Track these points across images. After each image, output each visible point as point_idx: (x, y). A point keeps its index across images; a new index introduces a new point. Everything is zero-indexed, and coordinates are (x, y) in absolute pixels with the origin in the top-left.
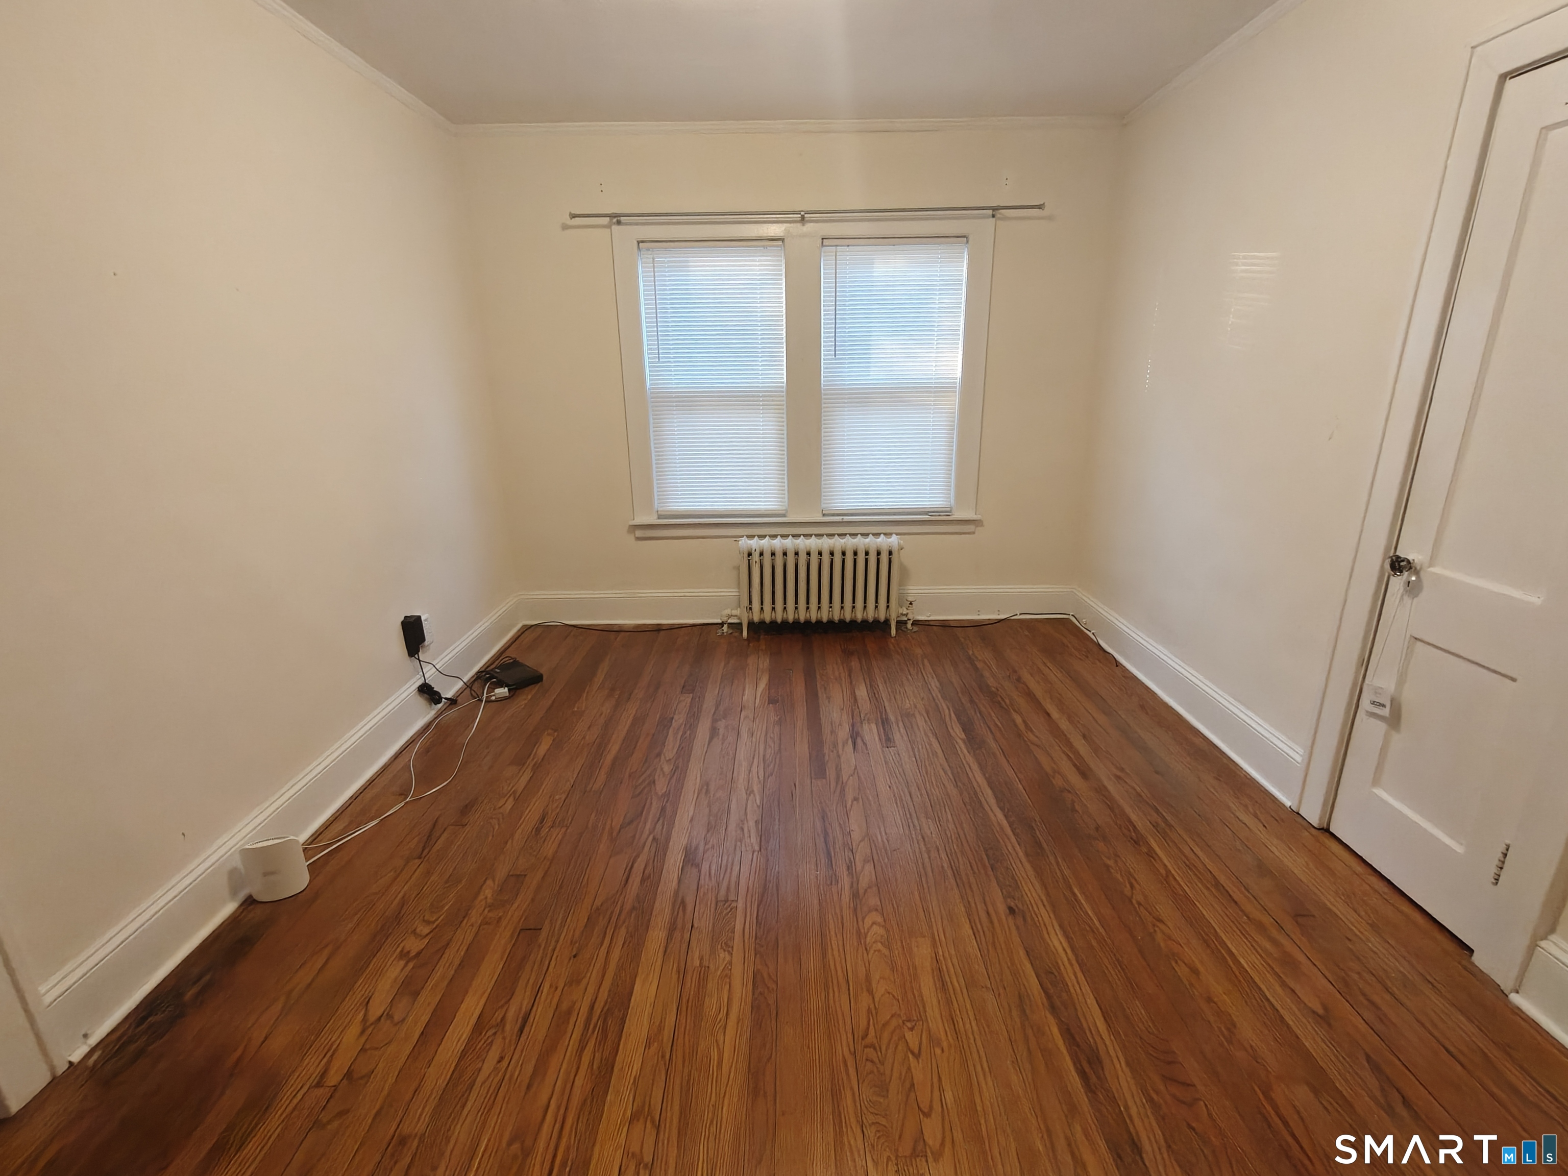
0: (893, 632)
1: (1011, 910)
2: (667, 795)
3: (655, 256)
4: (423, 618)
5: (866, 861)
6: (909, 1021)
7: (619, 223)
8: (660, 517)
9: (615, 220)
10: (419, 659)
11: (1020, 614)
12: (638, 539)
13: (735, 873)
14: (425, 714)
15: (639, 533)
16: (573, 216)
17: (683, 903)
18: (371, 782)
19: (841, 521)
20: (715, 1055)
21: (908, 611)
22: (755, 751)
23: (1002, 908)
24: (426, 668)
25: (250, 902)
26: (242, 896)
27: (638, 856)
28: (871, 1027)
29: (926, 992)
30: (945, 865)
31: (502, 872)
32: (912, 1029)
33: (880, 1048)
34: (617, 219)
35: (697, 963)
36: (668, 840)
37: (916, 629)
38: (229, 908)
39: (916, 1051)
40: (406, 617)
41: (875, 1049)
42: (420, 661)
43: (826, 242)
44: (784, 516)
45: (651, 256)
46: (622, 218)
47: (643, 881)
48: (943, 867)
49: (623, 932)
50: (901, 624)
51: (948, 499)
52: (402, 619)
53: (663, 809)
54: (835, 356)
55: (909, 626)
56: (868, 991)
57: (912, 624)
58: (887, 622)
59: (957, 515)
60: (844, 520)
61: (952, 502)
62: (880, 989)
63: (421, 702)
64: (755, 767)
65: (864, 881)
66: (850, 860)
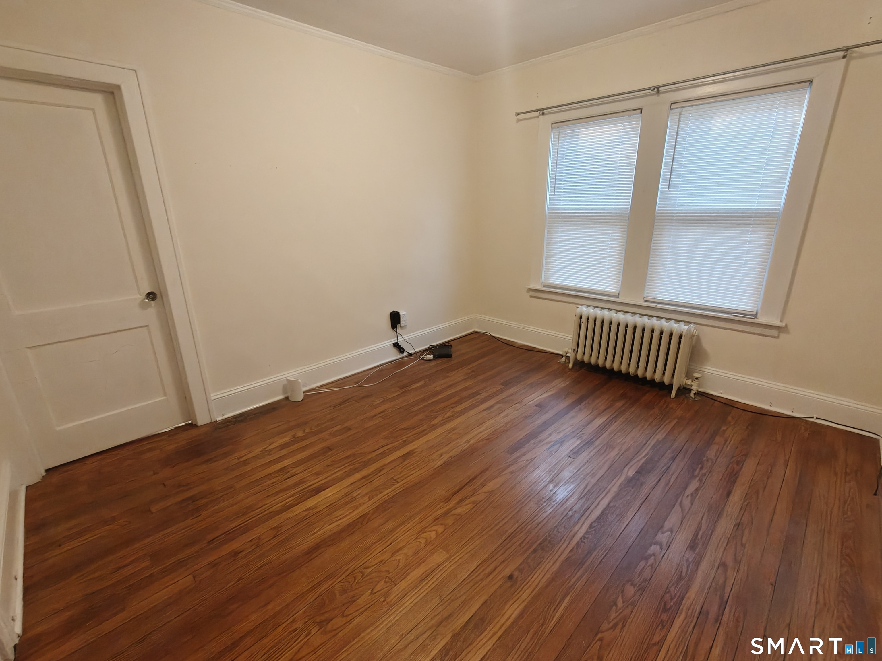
0: (673, 394)
1: (511, 577)
2: (432, 426)
3: (560, 131)
4: (401, 314)
5: (473, 502)
6: (389, 578)
7: (543, 114)
8: (544, 286)
9: (541, 113)
10: (397, 332)
11: (817, 418)
12: (531, 297)
13: (413, 472)
14: (394, 356)
15: (532, 294)
16: (518, 114)
17: (381, 471)
18: (354, 375)
19: (655, 307)
20: (317, 530)
21: (692, 383)
23: (507, 572)
24: (400, 337)
25: (287, 398)
26: (286, 396)
27: (390, 444)
28: (373, 568)
29: (412, 574)
30: (509, 532)
31: (346, 425)
32: (385, 582)
33: (365, 577)
34: (542, 112)
35: (355, 495)
36: (408, 444)
37: (698, 398)
38: (281, 397)
39: (375, 591)
40: (393, 311)
41: (362, 576)
42: (397, 333)
43: (673, 106)
44: (618, 297)
45: (558, 131)
46: (545, 111)
48: (507, 531)
49: (351, 467)
50: (684, 390)
51: (756, 306)
52: (392, 311)
53: (423, 431)
54: (668, 189)
55: (692, 395)
56: (393, 554)
57: (695, 394)
58: (671, 386)
59: (760, 320)
60: (657, 307)
61: (759, 307)
62: (399, 556)
63: (395, 351)
64: (486, 432)
65: (459, 510)
66: (467, 497)
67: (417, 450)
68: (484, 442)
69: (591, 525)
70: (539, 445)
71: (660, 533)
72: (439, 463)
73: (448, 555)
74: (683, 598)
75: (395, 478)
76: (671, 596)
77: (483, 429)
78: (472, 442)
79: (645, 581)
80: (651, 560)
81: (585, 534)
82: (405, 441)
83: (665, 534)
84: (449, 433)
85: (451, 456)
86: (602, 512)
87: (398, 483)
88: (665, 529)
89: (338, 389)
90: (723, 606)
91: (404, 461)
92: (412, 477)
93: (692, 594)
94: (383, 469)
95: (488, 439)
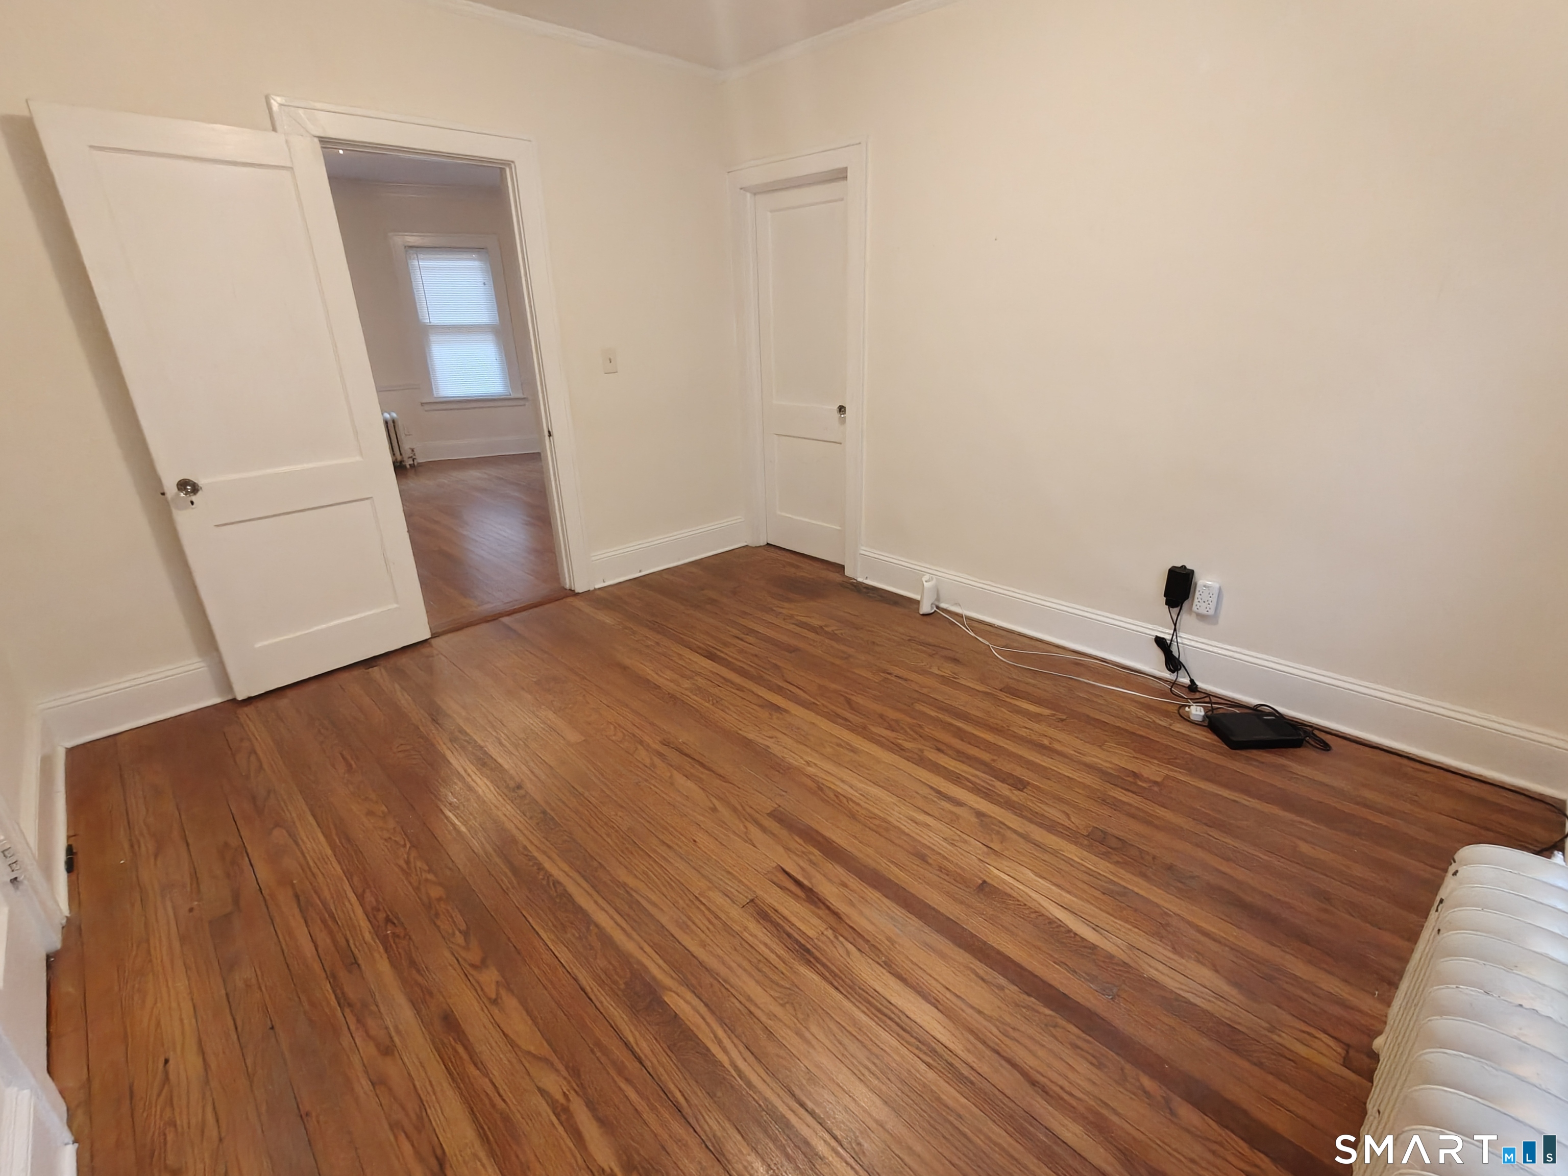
5: (653, 765)
22: (868, 799)
53: (845, 719)
69: (559, 883)
70: (797, 860)
71: (500, 979)
74: (386, 950)
76: (398, 936)
77: (859, 784)
79: (437, 915)
80: (460, 939)
81: (546, 871)
83: (493, 986)
84: (838, 745)
86: (581, 908)
88: (503, 992)
89: (973, 634)
90: (343, 1001)
91: (762, 706)
93: (384, 966)
94: (743, 691)
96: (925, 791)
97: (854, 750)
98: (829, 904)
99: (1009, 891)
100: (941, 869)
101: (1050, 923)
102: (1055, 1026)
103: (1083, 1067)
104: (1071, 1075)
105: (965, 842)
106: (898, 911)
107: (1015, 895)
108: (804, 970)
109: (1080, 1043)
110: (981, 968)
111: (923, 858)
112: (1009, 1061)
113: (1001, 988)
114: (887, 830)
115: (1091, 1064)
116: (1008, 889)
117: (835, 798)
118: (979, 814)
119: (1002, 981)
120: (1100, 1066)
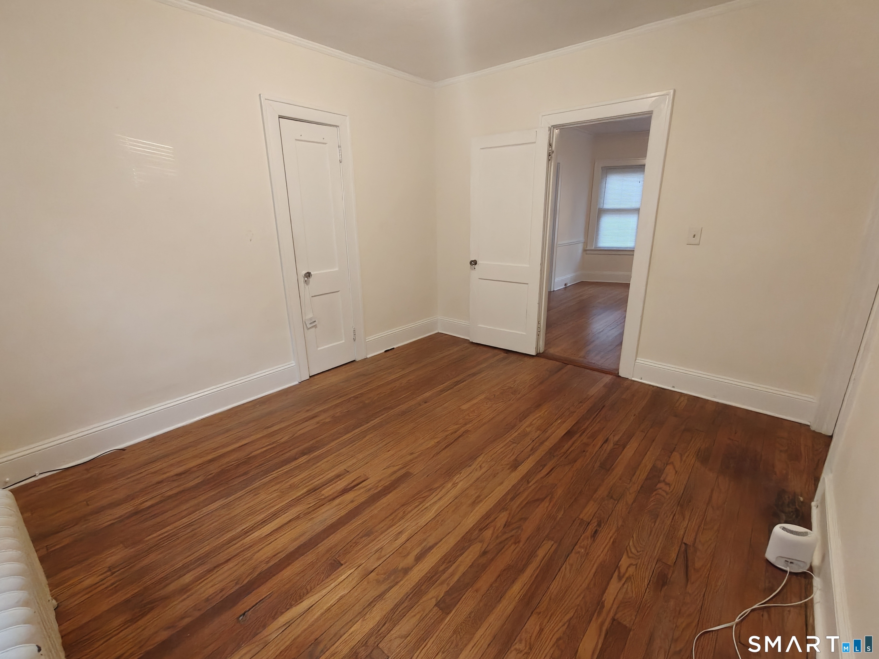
2: (504, 509)
5: (446, 432)
13: (502, 450)
17: (532, 450)
20: (546, 413)
22: (422, 511)
27: (542, 478)
36: (522, 478)
47: (545, 465)
49: (563, 450)
53: (512, 499)
64: (432, 501)
65: (456, 427)
66: (451, 434)
67: (509, 471)
68: (436, 486)
70: (373, 484)
72: (480, 459)
73: (461, 407)
75: (515, 445)
77: (436, 507)
78: (450, 485)
82: (528, 482)
84: (479, 497)
85: (470, 466)
87: (510, 441)
91: (516, 460)
92: (502, 445)
95: (431, 490)
96: (431, 541)
97: (474, 504)
98: (340, 497)
99: (332, 577)
100: (356, 543)
101: (300, 596)
102: (237, 584)
103: (211, 591)
104: (210, 585)
105: (379, 559)
106: (330, 522)
107: (327, 580)
108: (305, 490)
109: (223, 593)
110: (282, 555)
111: (368, 534)
112: (230, 559)
113: (268, 562)
114: (393, 519)
115: (210, 596)
116: (333, 577)
117: (423, 496)
118: (406, 571)
119: (271, 564)
120: (207, 600)
